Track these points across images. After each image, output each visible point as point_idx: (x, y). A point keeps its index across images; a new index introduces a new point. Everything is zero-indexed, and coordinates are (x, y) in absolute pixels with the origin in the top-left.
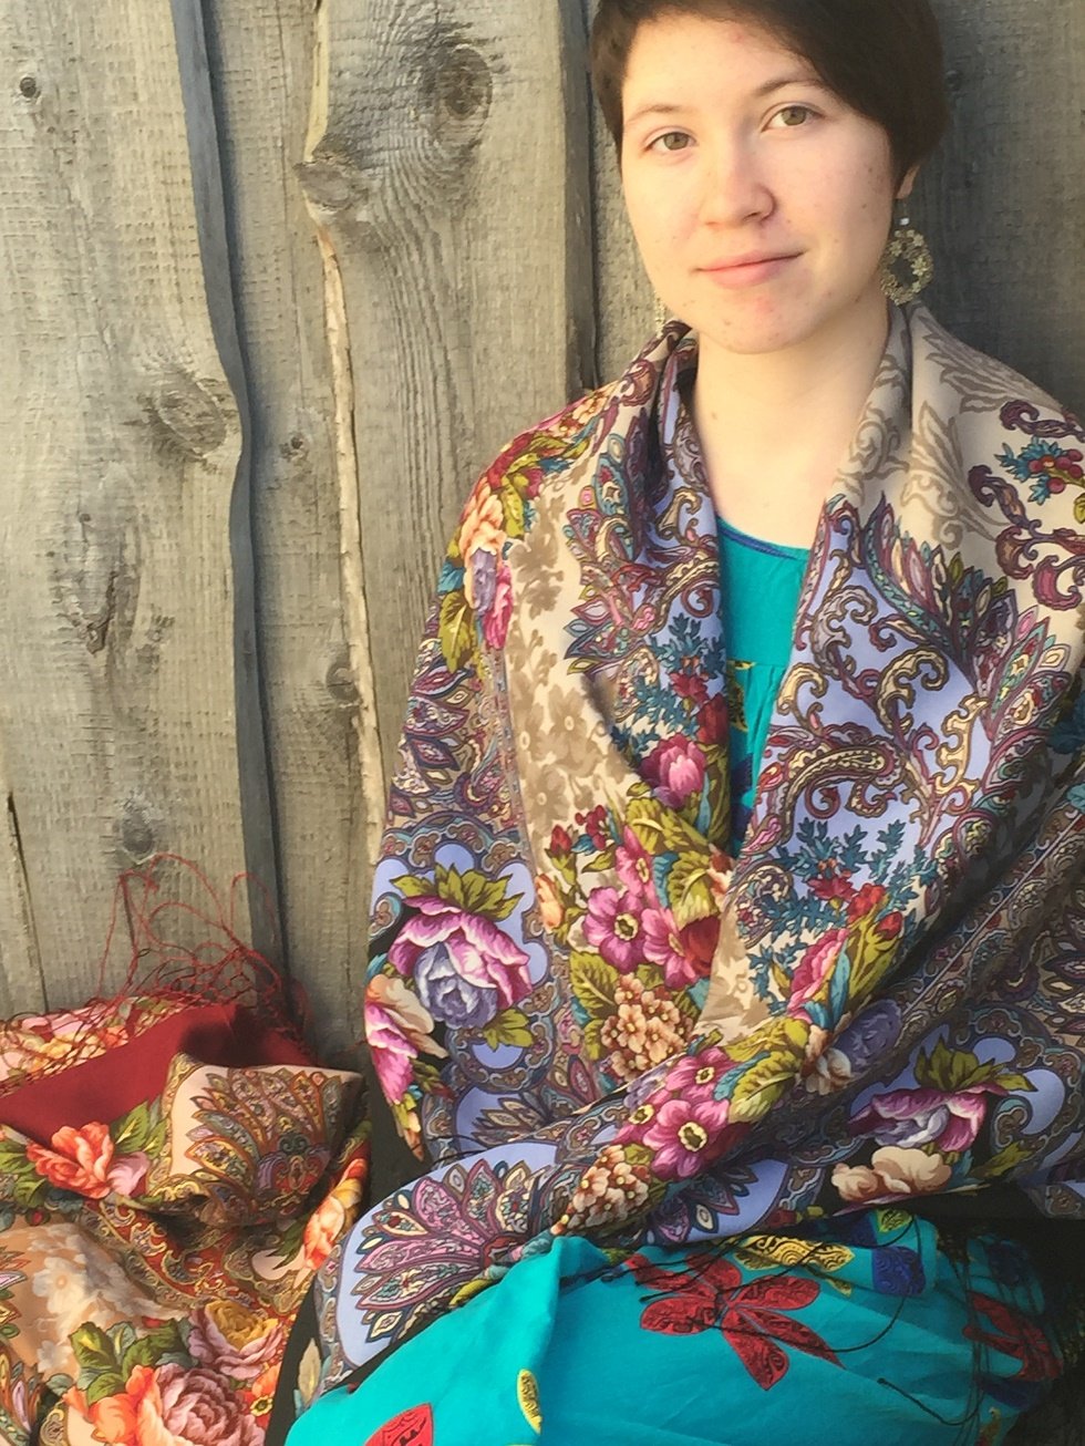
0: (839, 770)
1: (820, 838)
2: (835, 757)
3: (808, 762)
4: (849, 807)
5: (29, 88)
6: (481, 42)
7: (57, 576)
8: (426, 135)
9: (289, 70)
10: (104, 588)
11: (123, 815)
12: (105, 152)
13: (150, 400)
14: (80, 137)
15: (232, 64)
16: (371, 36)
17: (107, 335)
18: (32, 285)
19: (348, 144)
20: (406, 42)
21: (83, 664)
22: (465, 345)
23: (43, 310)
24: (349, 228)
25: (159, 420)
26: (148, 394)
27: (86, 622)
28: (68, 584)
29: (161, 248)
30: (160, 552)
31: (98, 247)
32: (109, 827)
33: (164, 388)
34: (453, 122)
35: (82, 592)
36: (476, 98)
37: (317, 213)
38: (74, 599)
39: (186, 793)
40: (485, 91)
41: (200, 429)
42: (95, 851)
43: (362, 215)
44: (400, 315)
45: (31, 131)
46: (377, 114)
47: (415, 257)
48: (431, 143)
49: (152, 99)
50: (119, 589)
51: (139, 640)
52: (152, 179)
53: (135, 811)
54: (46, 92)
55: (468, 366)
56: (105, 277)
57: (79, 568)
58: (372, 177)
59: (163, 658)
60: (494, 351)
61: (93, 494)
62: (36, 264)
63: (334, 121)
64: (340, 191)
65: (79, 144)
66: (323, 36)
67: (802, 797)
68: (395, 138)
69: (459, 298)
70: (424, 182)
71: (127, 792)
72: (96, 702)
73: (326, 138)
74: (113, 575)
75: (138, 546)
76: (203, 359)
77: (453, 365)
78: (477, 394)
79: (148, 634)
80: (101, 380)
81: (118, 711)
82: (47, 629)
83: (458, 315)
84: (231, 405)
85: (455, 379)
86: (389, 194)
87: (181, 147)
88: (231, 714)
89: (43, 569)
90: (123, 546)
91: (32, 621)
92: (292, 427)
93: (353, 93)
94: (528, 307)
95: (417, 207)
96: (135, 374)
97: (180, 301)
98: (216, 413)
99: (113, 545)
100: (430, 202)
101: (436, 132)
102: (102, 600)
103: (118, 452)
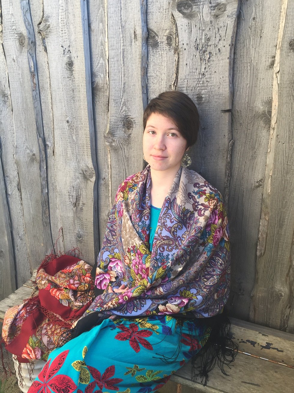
0: (165, 244)
1: (162, 256)
2: (164, 242)
3: (159, 243)
4: (166, 250)
5: (68, 122)
6: (132, 118)
7: (69, 195)
8: (123, 132)
9: (105, 121)
10: (76, 198)
11: (77, 232)
12: (78, 132)
13: (83, 170)
14: (75, 129)
15: (97, 120)
16: (116, 116)
17: (77, 160)
18: (67, 151)
19: (112, 133)
20: (121, 118)
21: (73, 209)
22: (128, 166)
23: (69, 155)
24: (111, 146)
25: (84, 173)
26: (83, 169)
27: (73, 203)
28: (71, 197)
29: (85, 147)
30: (84, 193)
31: (76, 146)
32: (75, 234)
33: (85, 169)
34: (127, 131)
35: (73, 198)
36: (131, 127)
37: (107, 144)
38: (71, 199)
39: (86, 230)
40: (132, 126)
41: (90, 175)
42: (73, 237)
43: (113, 144)
44: (118, 160)
45: (68, 128)
46: (116, 128)
47: (121, 151)
48: (124, 134)
49: (84, 124)
50: (78, 198)
51: (80, 206)
52: (84, 137)
53: (79, 232)
54: (70, 122)
55: (128, 169)
56: (77, 151)
57: (72, 194)
58: (115, 139)
59: (84, 209)
60: (132, 167)
61: (75, 184)
62: (68, 148)
63: (110, 129)
64: (110, 140)
65: (74, 131)
66: (109, 116)
67: (159, 248)
68: (119, 133)
69: (127, 158)
70: (123, 140)
71: (78, 229)
72: (74, 215)
73: (108, 132)
74: (77, 196)
75: (81, 192)
76: (91, 165)
77: (126, 169)
78: (130, 173)
79: (82, 205)
80: (76, 167)
81: (77, 217)
82: (68, 203)
83: (127, 161)
84: (94, 172)
85: (126, 171)
86: (118, 141)
87: (88, 132)
88: (93, 219)
89: (67, 194)
90: (78, 192)
91: (66, 202)
92: (104, 176)
93: (113, 125)
94: (137, 160)
95: (122, 144)
96: (81, 166)
97: (88, 155)
98: (92, 173)
99: (77, 192)
100: (124, 143)
101: (125, 132)
102: (75, 200)
103: (78, 178)
